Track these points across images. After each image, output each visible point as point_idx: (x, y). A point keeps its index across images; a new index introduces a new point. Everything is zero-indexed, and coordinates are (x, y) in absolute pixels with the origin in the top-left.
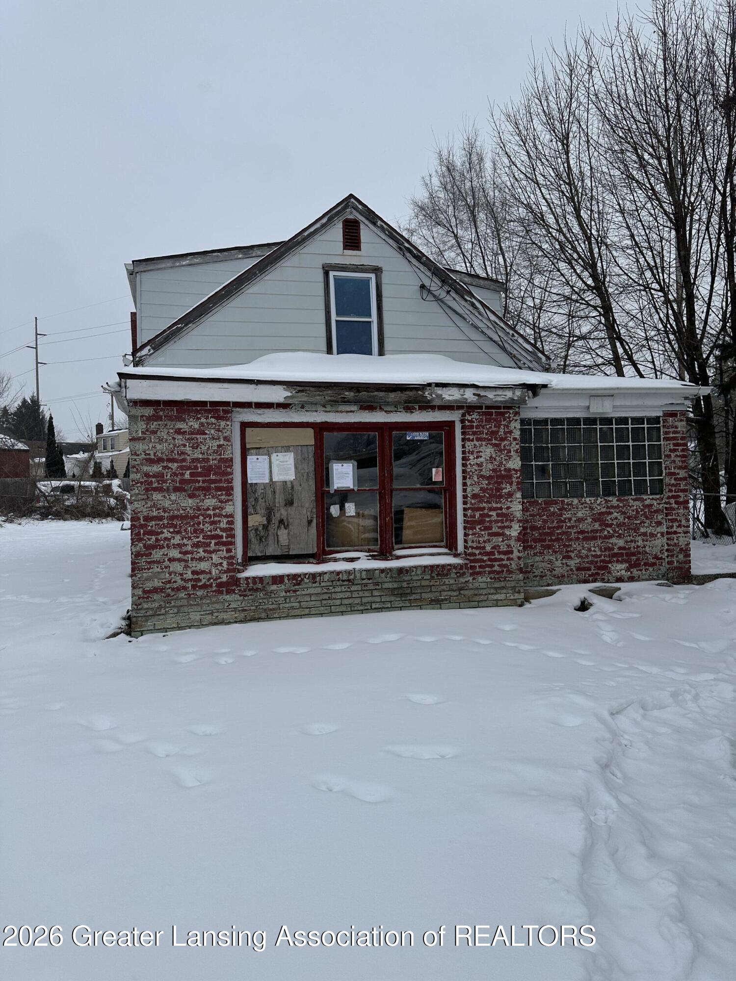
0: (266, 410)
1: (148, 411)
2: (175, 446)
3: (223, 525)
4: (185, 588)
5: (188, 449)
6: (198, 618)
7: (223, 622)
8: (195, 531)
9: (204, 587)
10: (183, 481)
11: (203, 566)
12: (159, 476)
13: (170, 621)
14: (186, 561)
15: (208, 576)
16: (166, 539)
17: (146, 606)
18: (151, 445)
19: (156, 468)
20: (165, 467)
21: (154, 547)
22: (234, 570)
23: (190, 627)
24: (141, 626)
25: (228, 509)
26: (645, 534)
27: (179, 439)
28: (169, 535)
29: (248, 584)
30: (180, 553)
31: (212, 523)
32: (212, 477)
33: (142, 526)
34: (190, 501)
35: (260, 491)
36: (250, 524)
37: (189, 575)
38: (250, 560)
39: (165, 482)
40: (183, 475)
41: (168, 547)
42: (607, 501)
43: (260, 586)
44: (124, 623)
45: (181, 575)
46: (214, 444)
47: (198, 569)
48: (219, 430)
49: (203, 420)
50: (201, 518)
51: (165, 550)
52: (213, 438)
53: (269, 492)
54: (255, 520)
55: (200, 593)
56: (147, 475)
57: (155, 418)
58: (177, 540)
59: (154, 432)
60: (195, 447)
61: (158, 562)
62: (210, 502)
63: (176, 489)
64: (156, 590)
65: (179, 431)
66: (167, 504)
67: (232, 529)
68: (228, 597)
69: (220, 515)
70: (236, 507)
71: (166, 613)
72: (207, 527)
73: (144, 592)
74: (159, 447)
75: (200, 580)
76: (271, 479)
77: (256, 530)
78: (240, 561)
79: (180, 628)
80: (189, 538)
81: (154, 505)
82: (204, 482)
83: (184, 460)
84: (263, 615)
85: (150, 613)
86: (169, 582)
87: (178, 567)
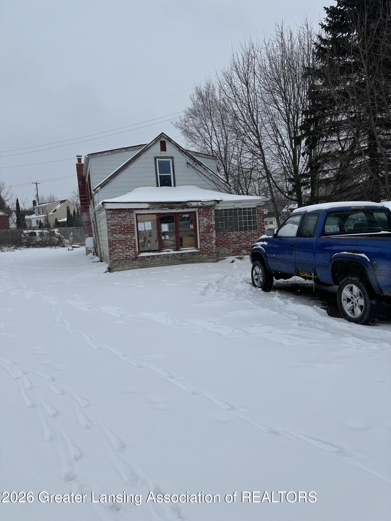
0: (143, 210)
1: (111, 212)
2: (119, 221)
3: (133, 242)
4: (124, 260)
5: (122, 222)
6: (127, 267)
7: (134, 268)
8: (126, 244)
9: (129, 259)
10: (121, 231)
11: (128, 253)
12: (115, 229)
13: (120, 269)
14: (124, 252)
15: (130, 256)
16: (118, 246)
17: (114, 264)
18: (112, 221)
19: (114, 227)
20: (116, 227)
21: (115, 249)
22: (136, 255)
23: (126, 270)
24: (113, 270)
25: (134, 238)
26: (252, 241)
27: (120, 219)
28: (119, 245)
29: (140, 258)
30: (122, 250)
31: (130, 242)
32: (129, 229)
33: (111, 243)
34: (124, 236)
35: (142, 233)
36: (140, 242)
37: (125, 256)
38: (140, 252)
39: (117, 231)
40: (121, 229)
41: (119, 248)
42: (240, 232)
43: (143, 259)
44: (108, 269)
45: (122, 256)
46: (129, 220)
47: (127, 254)
48: (130, 216)
49: (126, 214)
50: (127, 241)
51: (118, 250)
52: (129, 219)
53: (145, 233)
54: (141, 241)
55: (128, 261)
56: (112, 229)
57: (114, 214)
58: (121, 247)
59: (113, 218)
60: (124, 221)
61: (116, 253)
62: (129, 236)
63: (120, 233)
64: (116, 260)
65: (120, 217)
66: (118, 237)
67: (135, 244)
68: (135, 262)
69: (132, 240)
70: (136, 238)
71: (119, 266)
72: (129, 243)
73: (113, 261)
74: (114, 221)
75: (127, 257)
76: (145, 229)
77: (142, 244)
78: (137, 252)
79: (123, 270)
80: (124, 246)
81: (114, 238)
82: (127, 231)
83: (121, 225)
84: (145, 267)
85: (115, 266)
86: (119, 258)
87: (121, 254)
